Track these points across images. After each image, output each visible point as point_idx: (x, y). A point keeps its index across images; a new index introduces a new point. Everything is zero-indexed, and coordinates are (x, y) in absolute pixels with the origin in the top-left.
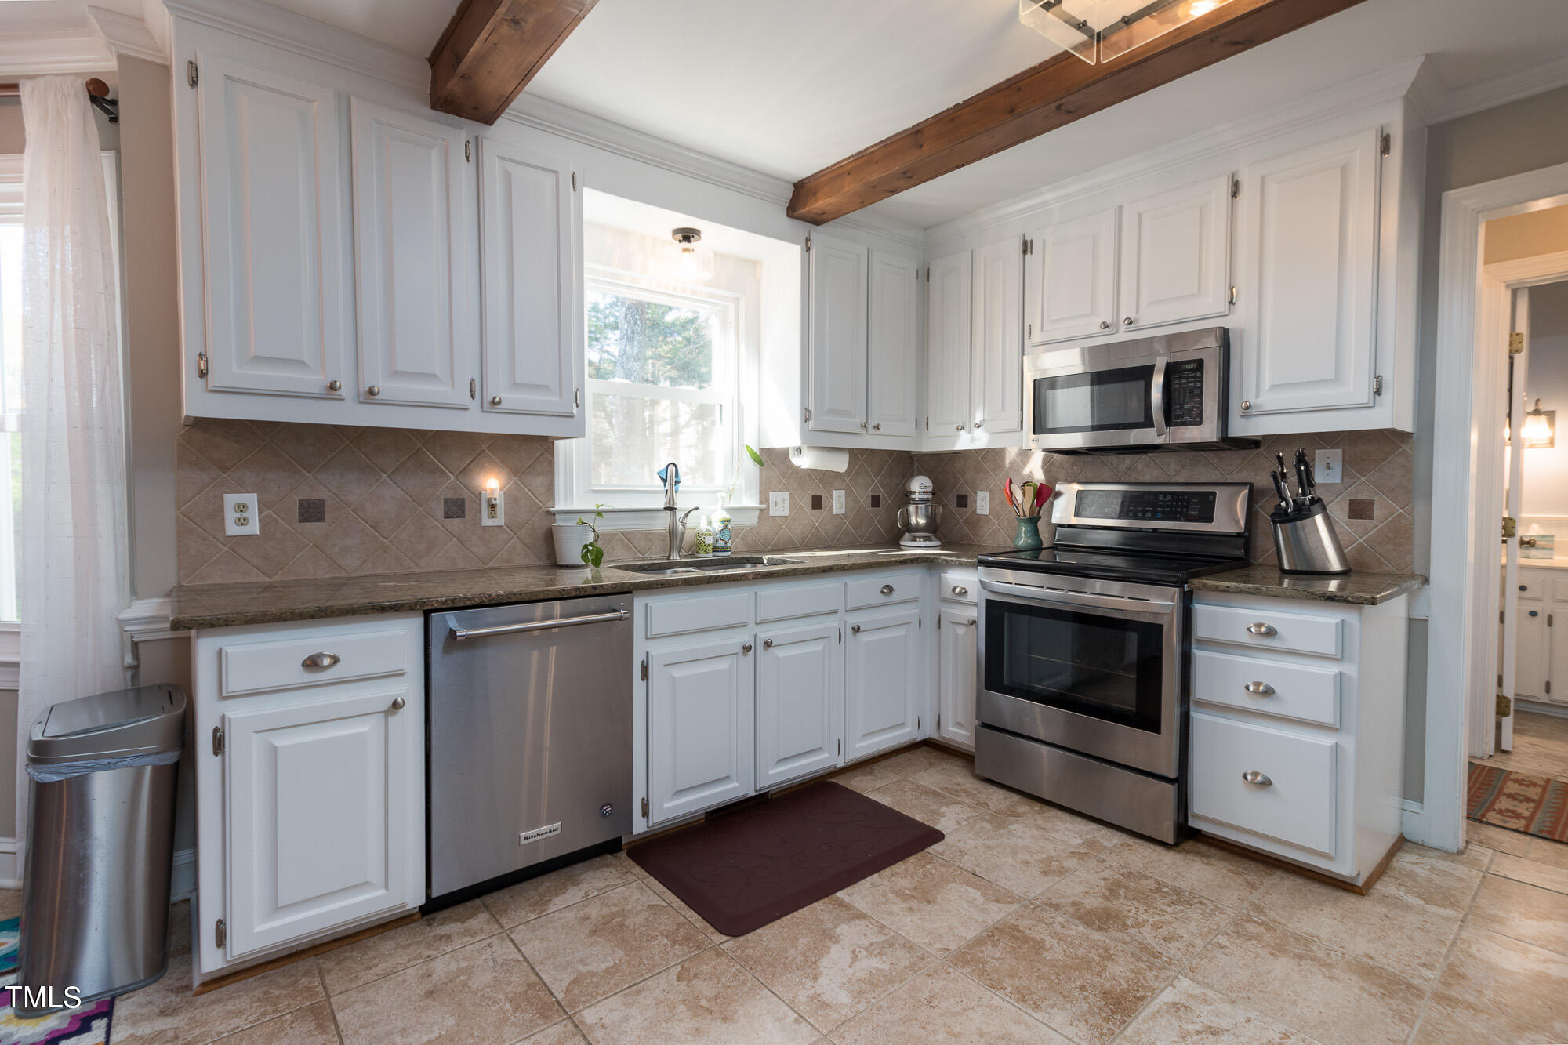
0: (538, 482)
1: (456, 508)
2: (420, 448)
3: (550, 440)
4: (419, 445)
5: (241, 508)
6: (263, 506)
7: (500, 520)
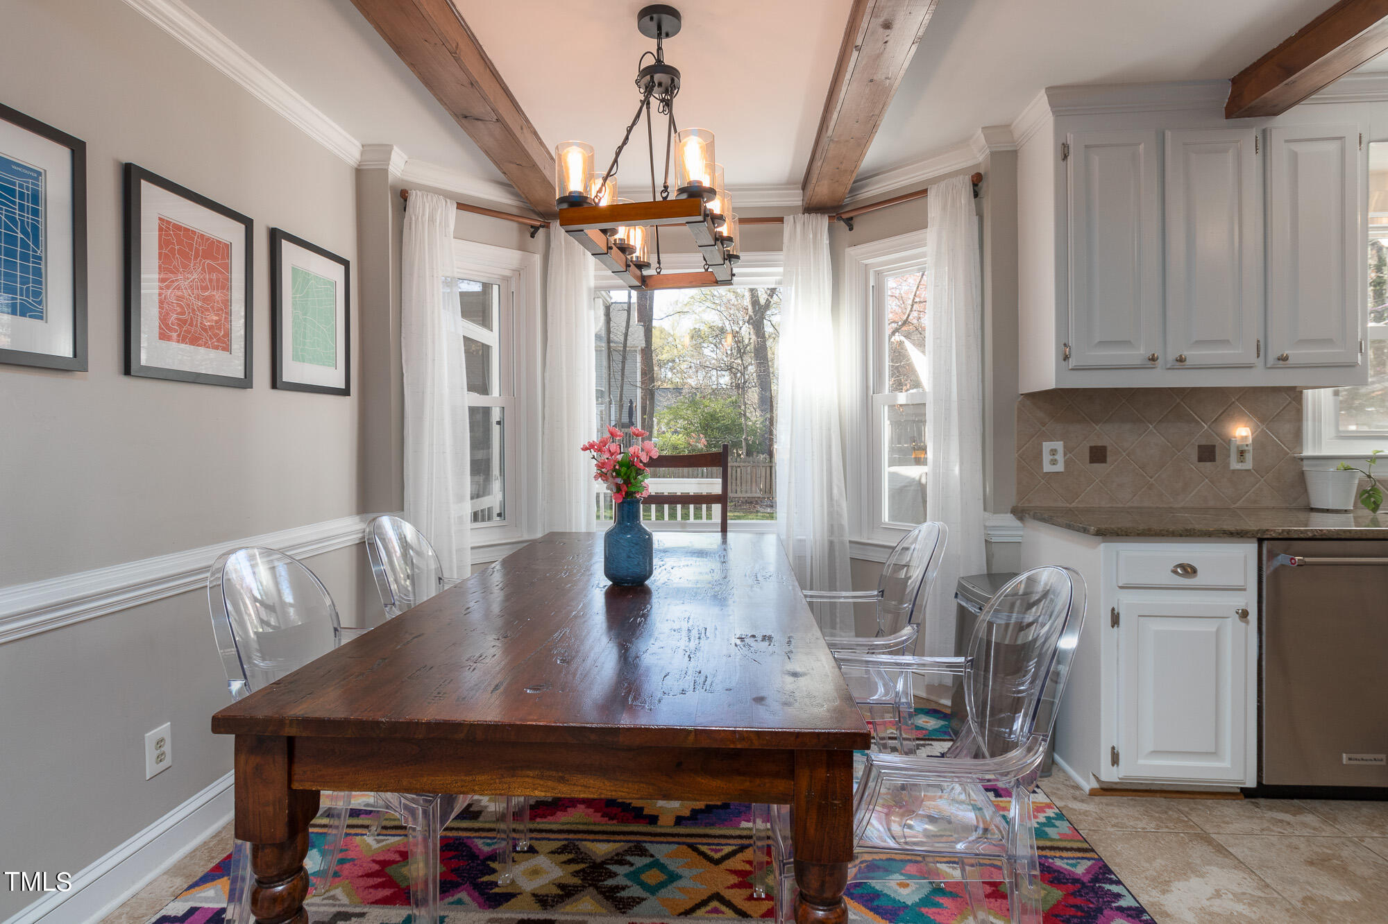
0: (1286, 428)
1: (1207, 453)
2: (1179, 403)
3: (1298, 390)
4: (1178, 400)
5: (1053, 452)
6: (1067, 450)
7: (1248, 465)
